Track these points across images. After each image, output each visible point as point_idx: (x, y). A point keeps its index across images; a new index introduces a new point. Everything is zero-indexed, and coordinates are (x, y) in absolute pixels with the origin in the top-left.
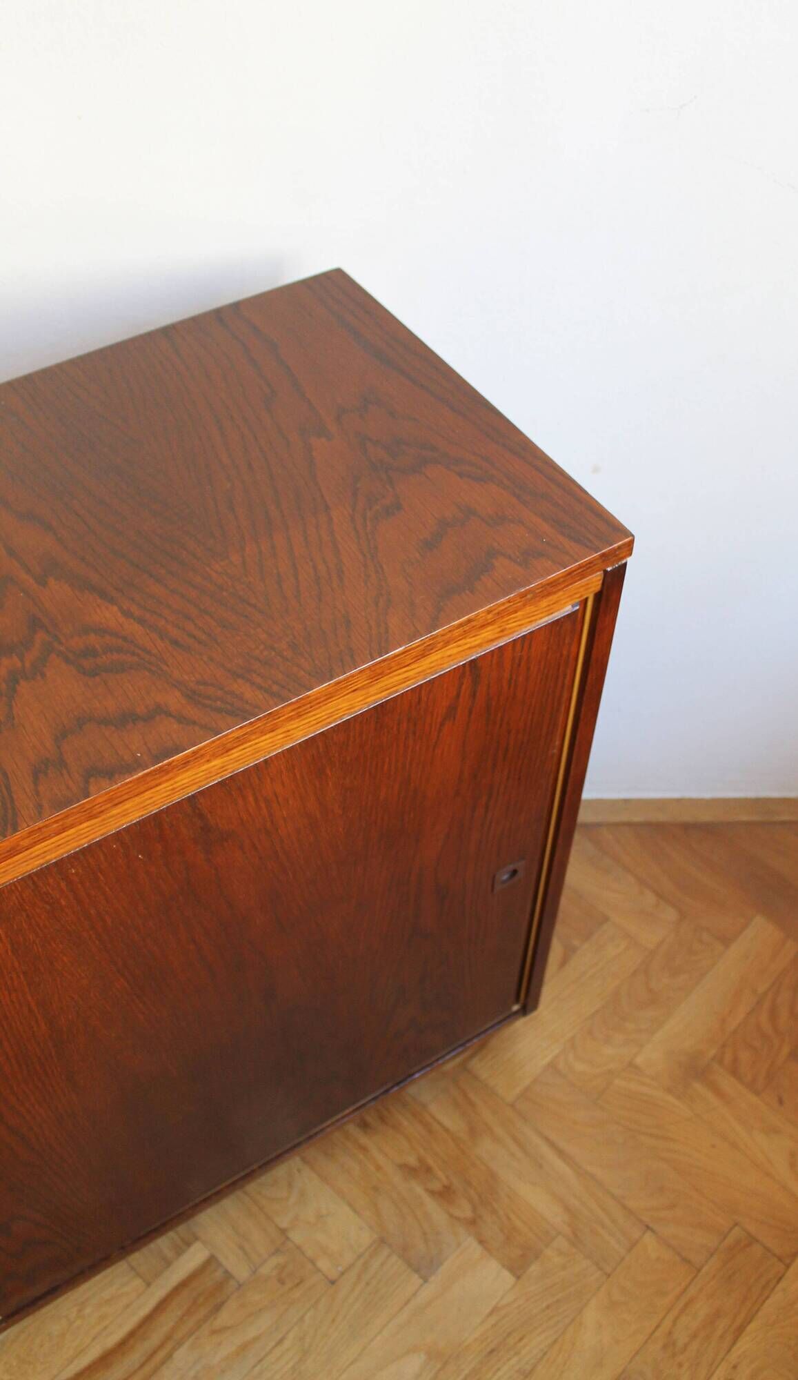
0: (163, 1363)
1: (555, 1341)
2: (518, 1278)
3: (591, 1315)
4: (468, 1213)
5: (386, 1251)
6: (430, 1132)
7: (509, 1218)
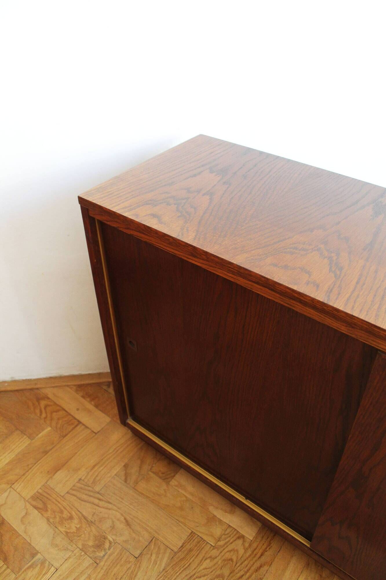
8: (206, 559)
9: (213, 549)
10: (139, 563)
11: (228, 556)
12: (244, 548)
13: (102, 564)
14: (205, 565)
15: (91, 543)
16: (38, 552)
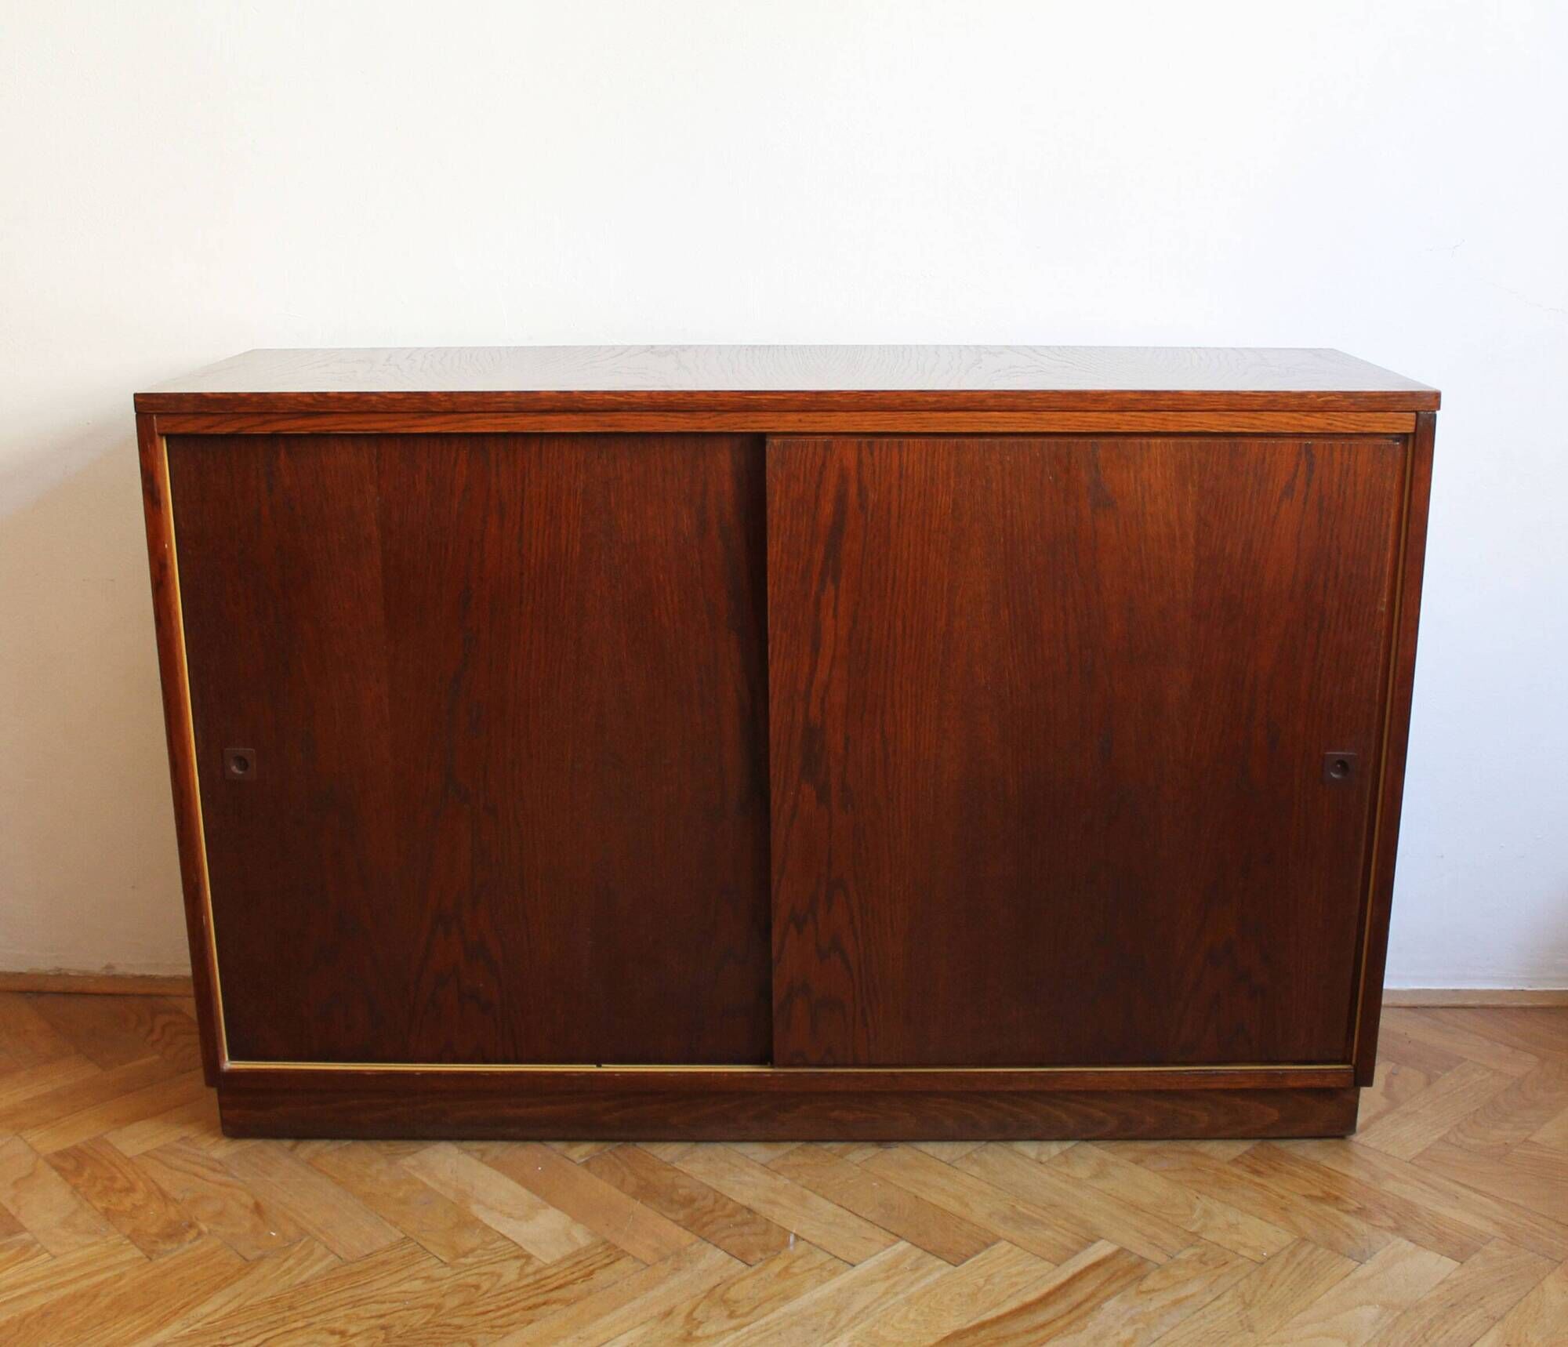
0: (1092, 1309)
1: (1520, 1300)
2: (1462, 1263)
3: (1551, 1284)
4: (1391, 1223)
5: (1311, 1246)
6: (1329, 1176)
7: (1436, 1228)
8: (416, 1279)
9: (442, 1267)
10: (248, 1269)
11: (471, 1280)
12: (520, 1274)
13: (161, 1260)
14: (406, 1286)
15: (154, 1230)
16: (23, 1230)
